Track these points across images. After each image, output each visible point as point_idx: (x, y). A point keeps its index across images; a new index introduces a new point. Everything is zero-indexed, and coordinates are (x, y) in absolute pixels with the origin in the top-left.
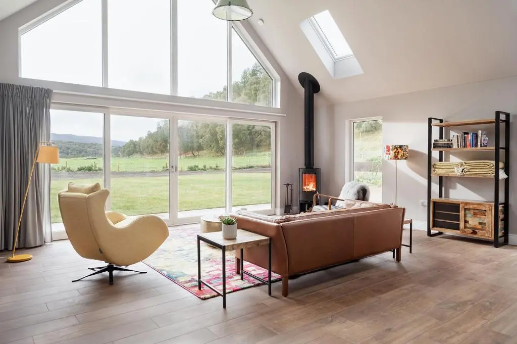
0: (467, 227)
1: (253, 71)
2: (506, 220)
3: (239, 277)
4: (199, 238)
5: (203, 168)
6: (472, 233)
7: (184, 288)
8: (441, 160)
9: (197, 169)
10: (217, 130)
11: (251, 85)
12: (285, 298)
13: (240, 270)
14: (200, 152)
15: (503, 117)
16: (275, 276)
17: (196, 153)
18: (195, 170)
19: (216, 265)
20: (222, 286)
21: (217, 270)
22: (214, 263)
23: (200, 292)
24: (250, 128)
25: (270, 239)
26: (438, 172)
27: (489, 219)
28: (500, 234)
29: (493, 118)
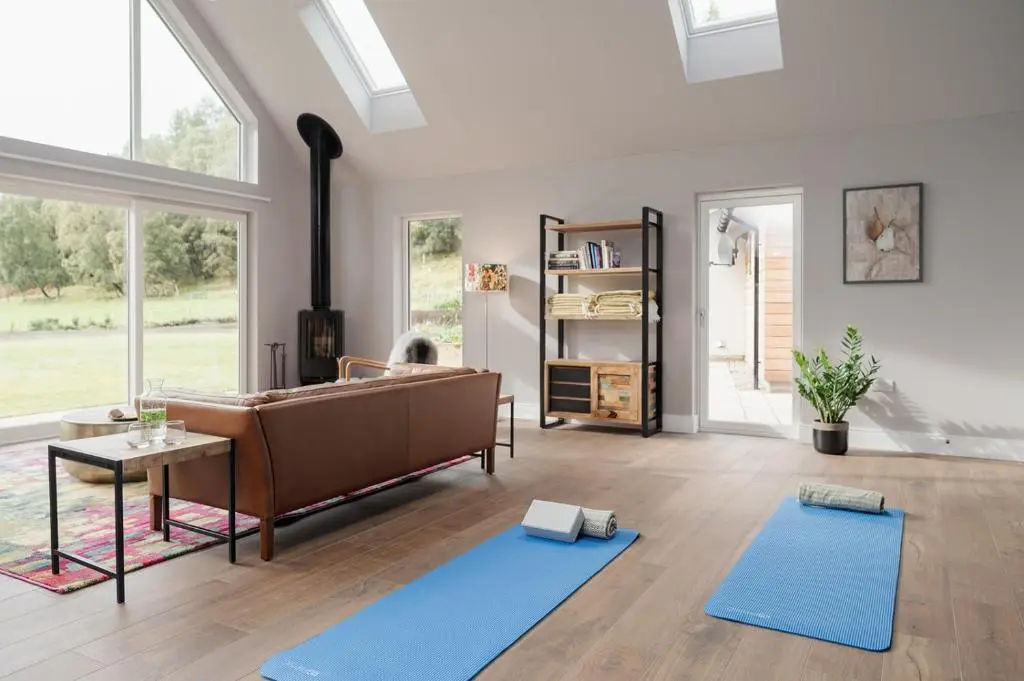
0: (603, 407)
1: (198, 114)
2: (658, 391)
3: (161, 536)
4: (54, 453)
5: (71, 324)
6: (609, 416)
7: (14, 576)
8: (561, 291)
9: (55, 327)
10: (108, 241)
11: (192, 143)
12: (267, 563)
13: (161, 520)
14: (64, 290)
15: (653, 218)
16: (245, 522)
17: (53, 292)
18: (50, 329)
19: (101, 518)
20: (115, 559)
21: (105, 527)
22: (96, 515)
23: (56, 576)
24: (191, 238)
25: (233, 442)
26: (556, 312)
27: (634, 390)
28: (651, 414)
29: (638, 218)
